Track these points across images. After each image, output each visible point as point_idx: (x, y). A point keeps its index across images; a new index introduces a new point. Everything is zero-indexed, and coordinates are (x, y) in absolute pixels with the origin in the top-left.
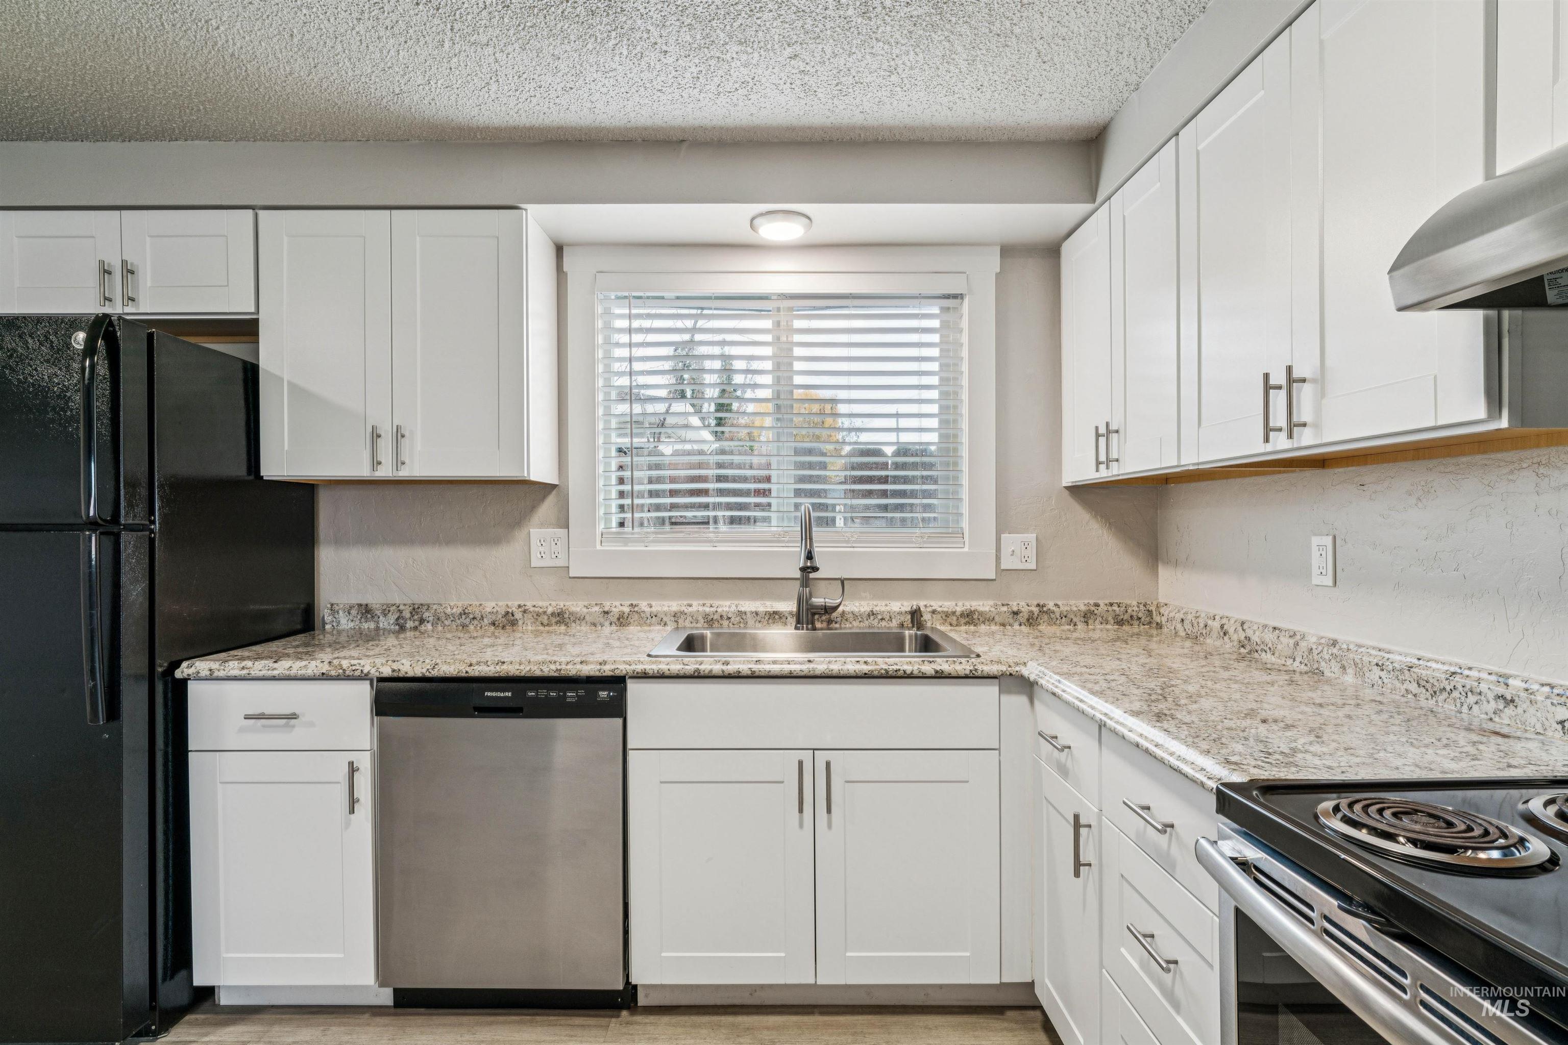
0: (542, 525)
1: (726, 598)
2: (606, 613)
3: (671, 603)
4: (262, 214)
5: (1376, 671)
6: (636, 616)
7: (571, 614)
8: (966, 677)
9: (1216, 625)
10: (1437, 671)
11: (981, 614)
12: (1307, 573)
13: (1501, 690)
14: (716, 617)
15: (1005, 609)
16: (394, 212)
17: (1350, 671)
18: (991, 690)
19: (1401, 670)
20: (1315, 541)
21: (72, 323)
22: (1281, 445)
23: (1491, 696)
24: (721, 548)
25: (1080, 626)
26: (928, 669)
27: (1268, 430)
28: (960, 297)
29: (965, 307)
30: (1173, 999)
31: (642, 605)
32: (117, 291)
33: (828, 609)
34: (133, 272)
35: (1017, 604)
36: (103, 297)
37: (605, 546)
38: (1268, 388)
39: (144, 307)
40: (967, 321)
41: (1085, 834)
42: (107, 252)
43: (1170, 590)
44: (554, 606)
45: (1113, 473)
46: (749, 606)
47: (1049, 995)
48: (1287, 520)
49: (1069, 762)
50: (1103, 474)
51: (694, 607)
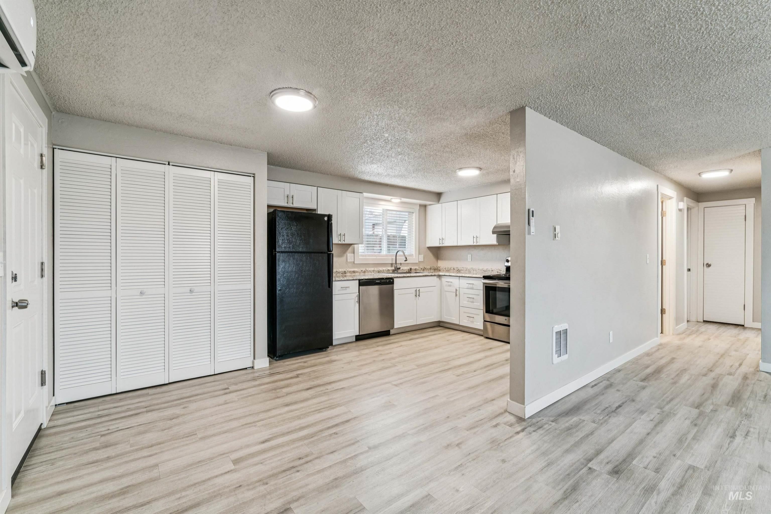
0: (349, 253)
1: (380, 267)
4: (318, 188)
6: (367, 271)
7: (356, 271)
8: (434, 275)
9: (453, 268)
10: (485, 269)
12: (467, 259)
16: (343, 191)
18: (435, 277)
19: (480, 270)
20: (469, 255)
21: (325, 215)
22: (475, 244)
24: (378, 258)
25: (429, 270)
26: (430, 274)
27: (474, 242)
28: (413, 213)
29: (414, 214)
30: (473, 302)
31: (367, 269)
32: (289, 201)
33: (399, 268)
34: (293, 197)
35: (421, 267)
36: (286, 201)
37: (360, 257)
38: (474, 237)
39: (296, 205)
40: (415, 217)
41: (457, 291)
42: (287, 193)
43: (441, 264)
44: (352, 270)
45: (443, 245)
46: (384, 269)
47: (446, 318)
48: (464, 253)
49: (452, 284)
50: (441, 245)
51: (376, 269)
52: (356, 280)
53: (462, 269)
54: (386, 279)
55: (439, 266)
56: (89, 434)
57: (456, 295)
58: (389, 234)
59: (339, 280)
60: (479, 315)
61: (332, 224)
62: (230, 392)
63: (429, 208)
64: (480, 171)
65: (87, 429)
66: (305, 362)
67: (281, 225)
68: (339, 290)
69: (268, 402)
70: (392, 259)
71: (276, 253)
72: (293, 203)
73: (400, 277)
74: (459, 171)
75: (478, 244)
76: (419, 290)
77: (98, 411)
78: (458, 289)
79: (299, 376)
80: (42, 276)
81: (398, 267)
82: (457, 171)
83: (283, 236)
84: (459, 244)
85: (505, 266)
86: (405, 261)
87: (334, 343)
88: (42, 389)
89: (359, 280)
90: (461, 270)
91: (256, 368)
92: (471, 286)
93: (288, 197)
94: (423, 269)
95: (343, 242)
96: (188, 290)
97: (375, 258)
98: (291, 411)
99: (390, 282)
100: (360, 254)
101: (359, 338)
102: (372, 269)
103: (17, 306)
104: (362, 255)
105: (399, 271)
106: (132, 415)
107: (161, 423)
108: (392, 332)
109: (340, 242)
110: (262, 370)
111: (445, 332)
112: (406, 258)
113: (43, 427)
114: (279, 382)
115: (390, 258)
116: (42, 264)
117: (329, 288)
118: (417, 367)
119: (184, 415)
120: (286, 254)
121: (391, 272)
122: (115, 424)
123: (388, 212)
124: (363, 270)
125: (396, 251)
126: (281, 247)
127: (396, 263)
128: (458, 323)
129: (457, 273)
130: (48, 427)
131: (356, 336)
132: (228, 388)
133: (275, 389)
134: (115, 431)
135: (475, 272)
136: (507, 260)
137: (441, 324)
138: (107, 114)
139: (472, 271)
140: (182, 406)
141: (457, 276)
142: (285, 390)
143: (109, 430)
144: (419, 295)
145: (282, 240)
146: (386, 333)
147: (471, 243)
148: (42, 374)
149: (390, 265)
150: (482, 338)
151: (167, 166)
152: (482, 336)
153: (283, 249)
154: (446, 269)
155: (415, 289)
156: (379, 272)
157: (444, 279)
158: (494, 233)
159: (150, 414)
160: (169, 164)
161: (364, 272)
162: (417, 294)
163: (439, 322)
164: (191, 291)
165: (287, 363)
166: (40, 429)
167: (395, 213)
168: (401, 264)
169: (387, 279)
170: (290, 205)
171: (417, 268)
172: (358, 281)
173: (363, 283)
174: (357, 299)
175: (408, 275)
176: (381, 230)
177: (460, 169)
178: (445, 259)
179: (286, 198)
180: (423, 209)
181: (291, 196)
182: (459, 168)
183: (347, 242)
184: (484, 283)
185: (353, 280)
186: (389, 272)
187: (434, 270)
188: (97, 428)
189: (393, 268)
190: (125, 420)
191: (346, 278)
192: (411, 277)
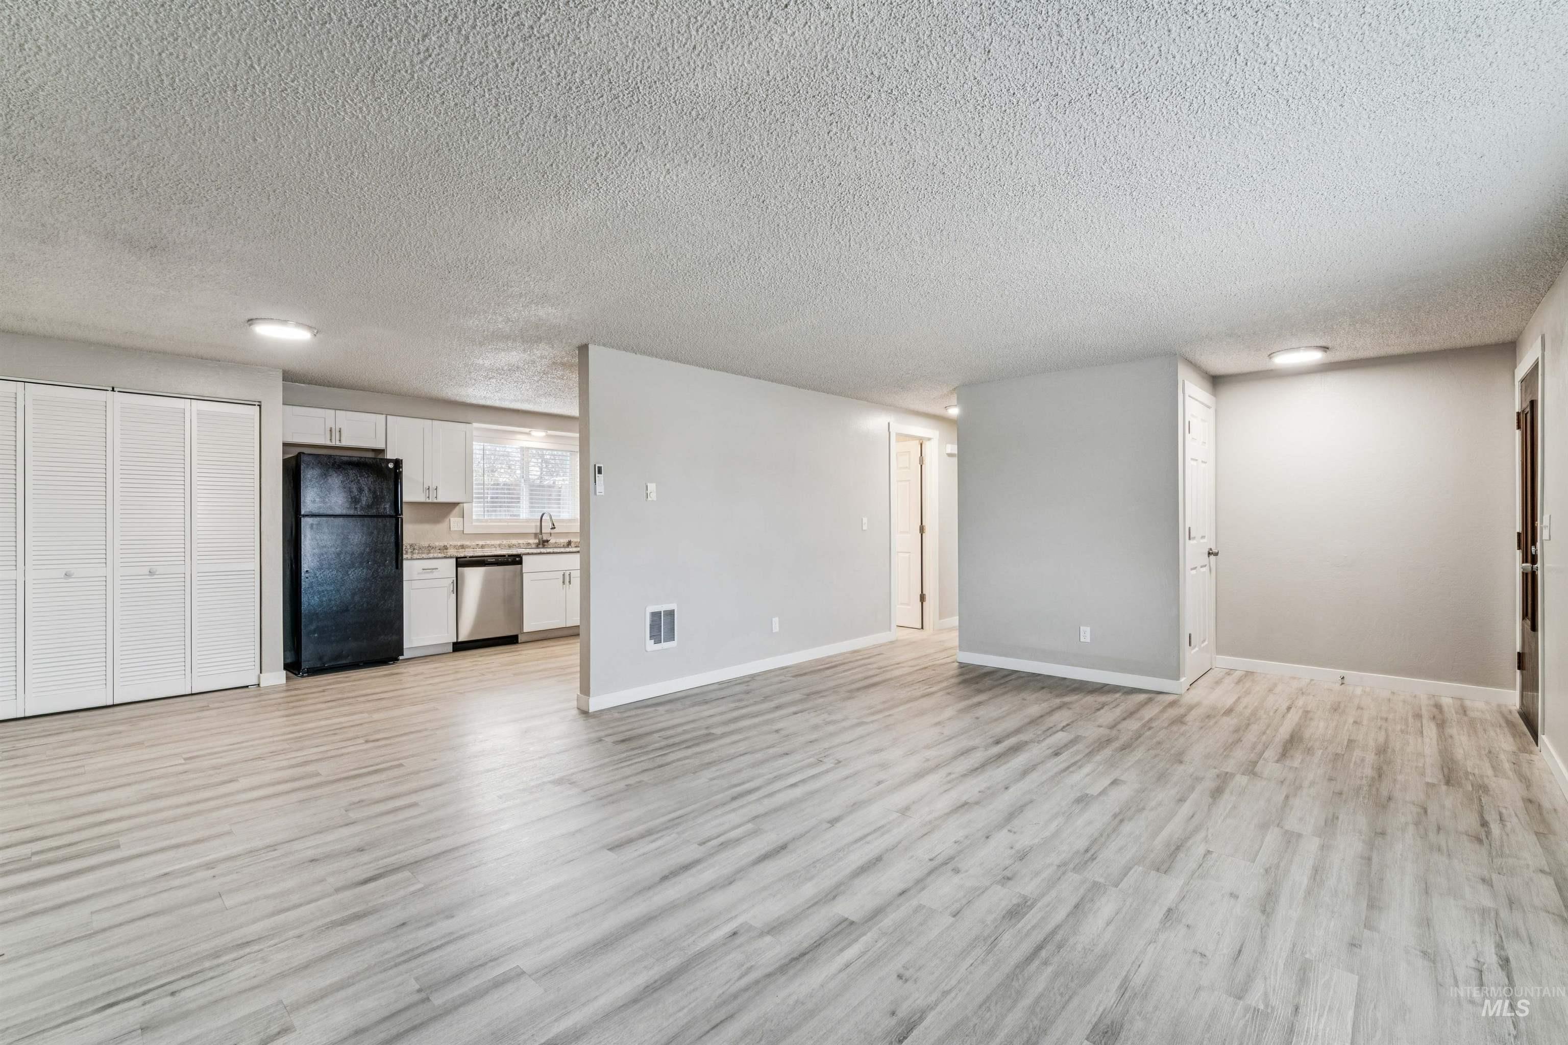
0: (454, 517)
1: (513, 539)
2: (477, 545)
4: (389, 416)
6: (487, 545)
7: (466, 545)
14: (512, 545)
24: (512, 524)
32: (333, 437)
33: (548, 541)
34: (340, 431)
36: (329, 438)
37: (474, 524)
39: (345, 443)
42: (330, 424)
44: (459, 543)
46: (521, 541)
51: (505, 542)
52: (451, 557)
59: (418, 557)
61: (401, 474)
68: (419, 574)
70: (536, 526)
71: (300, 517)
72: (339, 441)
73: (532, 554)
76: (570, 575)
81: (545, 538)
86: (552, 528)
87: (407, 654)
89: (457, 558)
91: (261, 686)
93: (331, 430)
95: (435, 501)
96: (146, 570)
97: (506, 524)
99: (516, 560)
100: (474, 518)
101: (459, 647)
102: (498, 542)
104: (478, 520)
105: (546, 545)
108: (519, 638)
109: (428, 500)
110: (274, 689)
112: (553, 525)
117: (396, 571)
120: (320, 519)
121: (534, 546)
123: (529, 450)
124: (480, 543)
125: (541, 514)
126: (310, 508)
127: (541, 532)
131: (454, 644)
144: (570, 582)
145: (313, 496)
146: (511, 640)
149: (533, 535)
151: (110, 393)
153: (314, 512)
155: (564, 573)
156: (510, 547)
160: (113, 390)
162: (567, 580)
164: (151, 573)
168: (550, 534)
169: (510, 556)
170: (335, 444)
172: (455, 560)
173: (462, 563)
174: (452, 587)
175: (568, 550)
179: (327, 433)
181: (338, 430)
183: (441, 499)
185: (445, 557)
186: (529, 547)
189: (537, 541)
191: (431, 555)
192: (554, 553)
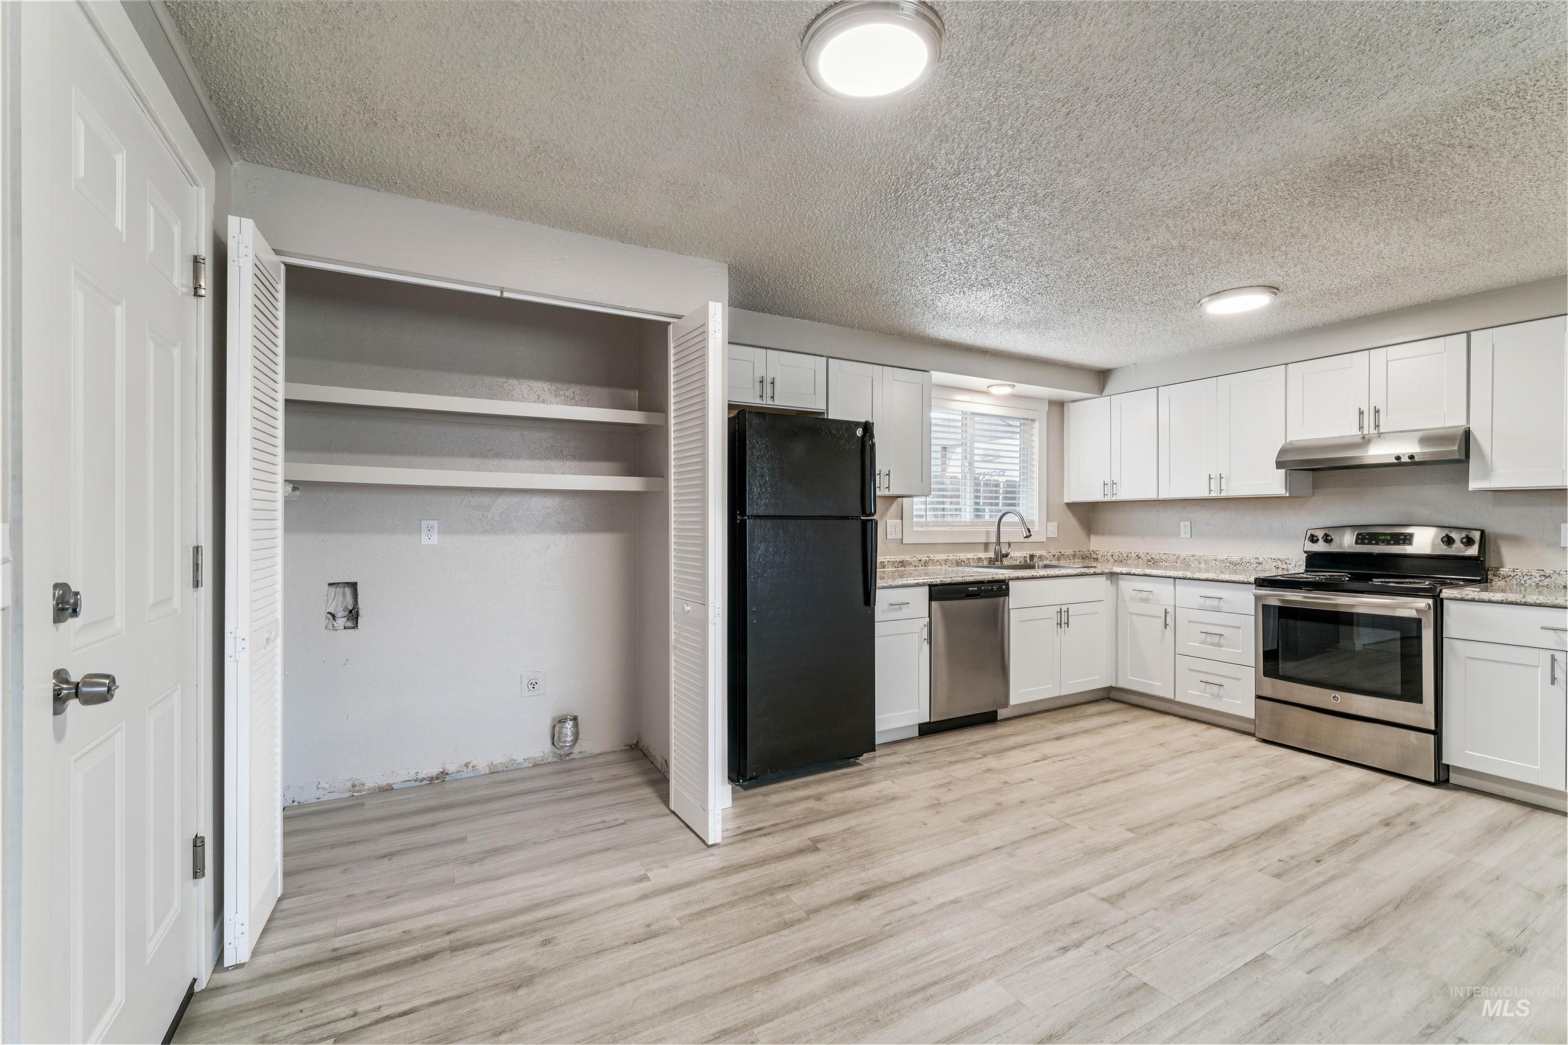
0: (891, 519)
1: (961, 552)
2: (920, 560)
3: (942, 555)
4: (830, 360)
5: (1214, 562)
6: (931, 561)
7: (907, 561)
8: (1101, 574)
9: (1134, 555)
11: (1044, 556)
12: (1179, 534)
13: (1257, 561)
14: (960, 561)
15: (1050, 554)
16: (884, 367)
17: (1203, 563)
18: (1103, 579)
19: (1224, 560)
20: (1182, 524)
21: (857, 424)
22: (1214, 494)
23: (1254, 563)
24: (956, 529)
25: (1072, 560)
27: (1210, 490)
28: (1033, 420)
29: (1036, 425)
30: (1219, 645)
31: (932, 557)
32: (764, 392)
33: (1007, 555)
34: (773, 383)
35: (1053, 552)
36: (758, 393)
37: (915, 529)
38: (1210, 478)
39: (780, 401)
40: (1038, 431)
41: (1168, 615)
42: (760, 373)
43: (1097, 544)
44: (899, 558)
45: (1114, 499)
46: (970, 556)
47: (1131, 681)
48: (1167, 517)
49: (1150, 596)
50: (1108, 499)
52: (923, 585)
53: (1164, 557)
54: (989, 582)
55: (1095, 549)
56: (306, 1026)
57: (1166, 625)
58: (978, 471)
59: (885, 585)
60: (1240, 680)
61: (873, 445)
62: (655, 893)
63: (1073, 411)
64: (1275, 294)
65: (302, 1006)
66: (818, 798)
67: (755, 448)
68: (883, 612)
69: (765, 942)
70: (988, 533)
71: (745, 520)
72: (773, 397)
73: (1023, 578)
74: (1210, 301)
75: (1224, 494)
76: (1068, 611)
77: (336, 935)
78: (1170, 610)
79: (819, 846)
80: (197, 584)
81: (1004, 552)
82: (1206, 299)
83: (762, 476)
84: (1162, 496)
85: (1305, 552)
86: (1027, 537)
87: (879, 738)
88: (195, 885)
89: (931, 586)
90: (1161, 560)
92: (1215, 603)
93: (762, 382)
94: (1056, 556)
95: (889, 492)
97: (948, 529)
98: (842, 986)
99: (1000, 589)
100: (915, 520)
101: (927, 730)
102: (943, 557)
103: (77, 695)
104: (919, 524)
105: (1006, 562)
106: (413, 961)
107: (491, 1002)
108: (1002, 713)
109: (885, 492)
111: (1135, 720)
112: (1029, 532)
113: (197, 988)
114: (773, 866)
115: (983, 529)
116: (197, 550)
117: (867, 608)
118: (1131, 835)
119: (545, 972)
120: (769, 523)
121: (986, 563)
122: (371, 991)
123: (977, 418)
124: (924, 559)
125: (1000, 514)
126: (757, 504)
127: (999, 543)
128: (1170, 696)
129: (1149, 567)
130: (210, 986)
131: (922, 725)
132: (644, 878)
133: (769, 891)
134: (371, 1024)
135: (1203, 565)
136: (1312, 536)
137: (1114, 695)
138: (358, 160)
139: (1194, 565)
140: (539, 938)
141: (1169, 577)
142: (799, 897)
143: (355, 1015)
144: (1068, 624)
145: (760, 485)
146: (988, 719)
147: (1204, 494)
148: (195, 846)
149: (982, 547)
150: (1252, 742)
152: (1253, 735)
153: (762, 511)
154: (1115, 557)
155: (1058, 608)
156: (958, 563)
157: (1126, 585)
158: (1280, 465)
159: (459, 959)
161: (926, 564)
162: (1063, 620)
163: (1110, 689)
165: (774, 799)
166: (190, 994)
167: (987, 420)
168: (1009, 544)
170: (767, 403)
171: (1043, 553)
172: (927, 588)
173: (940, 594)
174: (925, 634)
176: (959, 463)
177: (1216, 294)
178: (1112, 533)
179: (758, 385)
180: (1056, 409)
181: (769, 381)
182: (1210, 291)
183: (893, 492)
184: (1257, 598)
185: (918, 585)
186: (981, 564)
187: (1083, 558)
188: (326, 1004)
189: (991, 555)
190: (398, 979)
191: (900, 582)
192: (1048, 577)
